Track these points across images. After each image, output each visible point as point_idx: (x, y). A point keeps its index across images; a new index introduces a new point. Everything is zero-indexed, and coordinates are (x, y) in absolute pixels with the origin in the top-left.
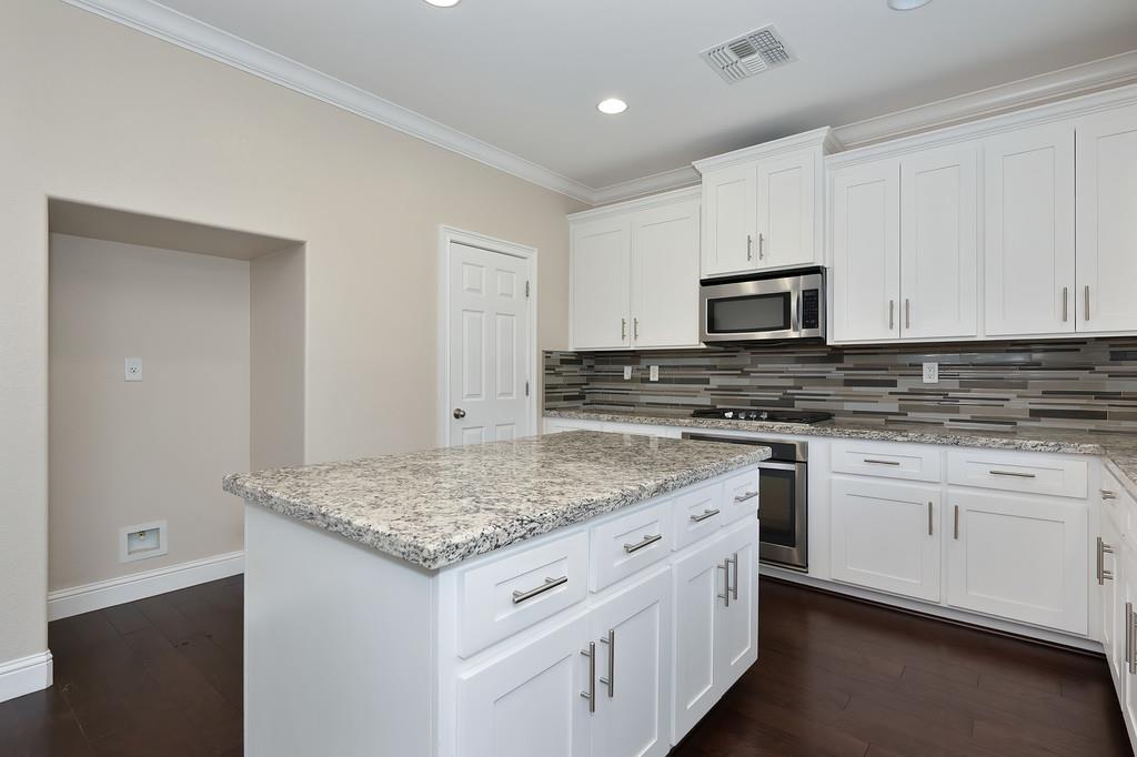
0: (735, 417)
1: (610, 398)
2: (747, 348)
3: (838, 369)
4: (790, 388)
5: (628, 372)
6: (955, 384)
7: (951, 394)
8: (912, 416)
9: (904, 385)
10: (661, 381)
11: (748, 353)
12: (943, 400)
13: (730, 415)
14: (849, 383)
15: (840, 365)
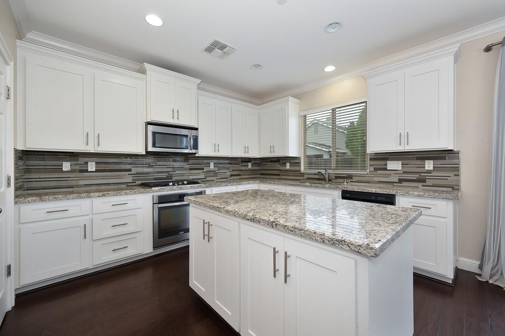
0: (174, 185)
1: (47, 184)
2: (151, 155)
3: (188, 164)
4: (171, 172)
5: (66, 166)
6: (217, 168)
7: (216, 172)
8: (208, 179)
9: (206, 169)
10: (97, 171)
11: (152, 157)
12: (215, 174)
13: (171, 184)
14: (191, 169)
15: (188, 163)
